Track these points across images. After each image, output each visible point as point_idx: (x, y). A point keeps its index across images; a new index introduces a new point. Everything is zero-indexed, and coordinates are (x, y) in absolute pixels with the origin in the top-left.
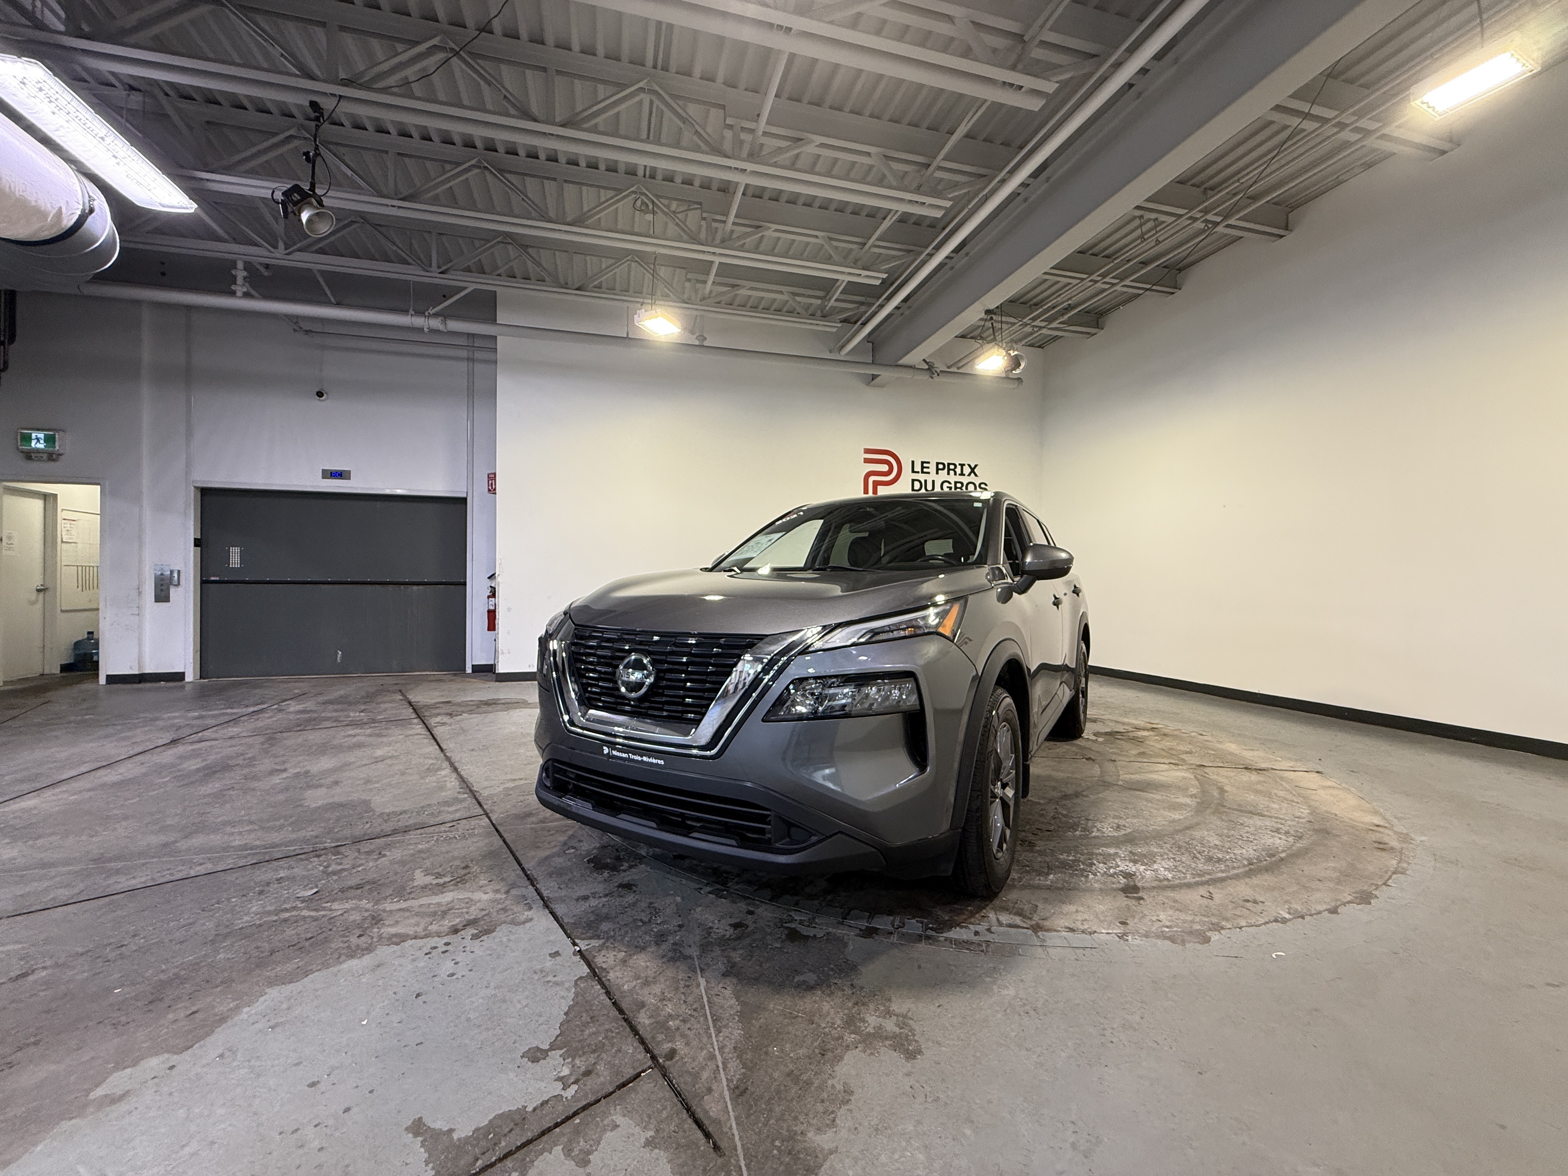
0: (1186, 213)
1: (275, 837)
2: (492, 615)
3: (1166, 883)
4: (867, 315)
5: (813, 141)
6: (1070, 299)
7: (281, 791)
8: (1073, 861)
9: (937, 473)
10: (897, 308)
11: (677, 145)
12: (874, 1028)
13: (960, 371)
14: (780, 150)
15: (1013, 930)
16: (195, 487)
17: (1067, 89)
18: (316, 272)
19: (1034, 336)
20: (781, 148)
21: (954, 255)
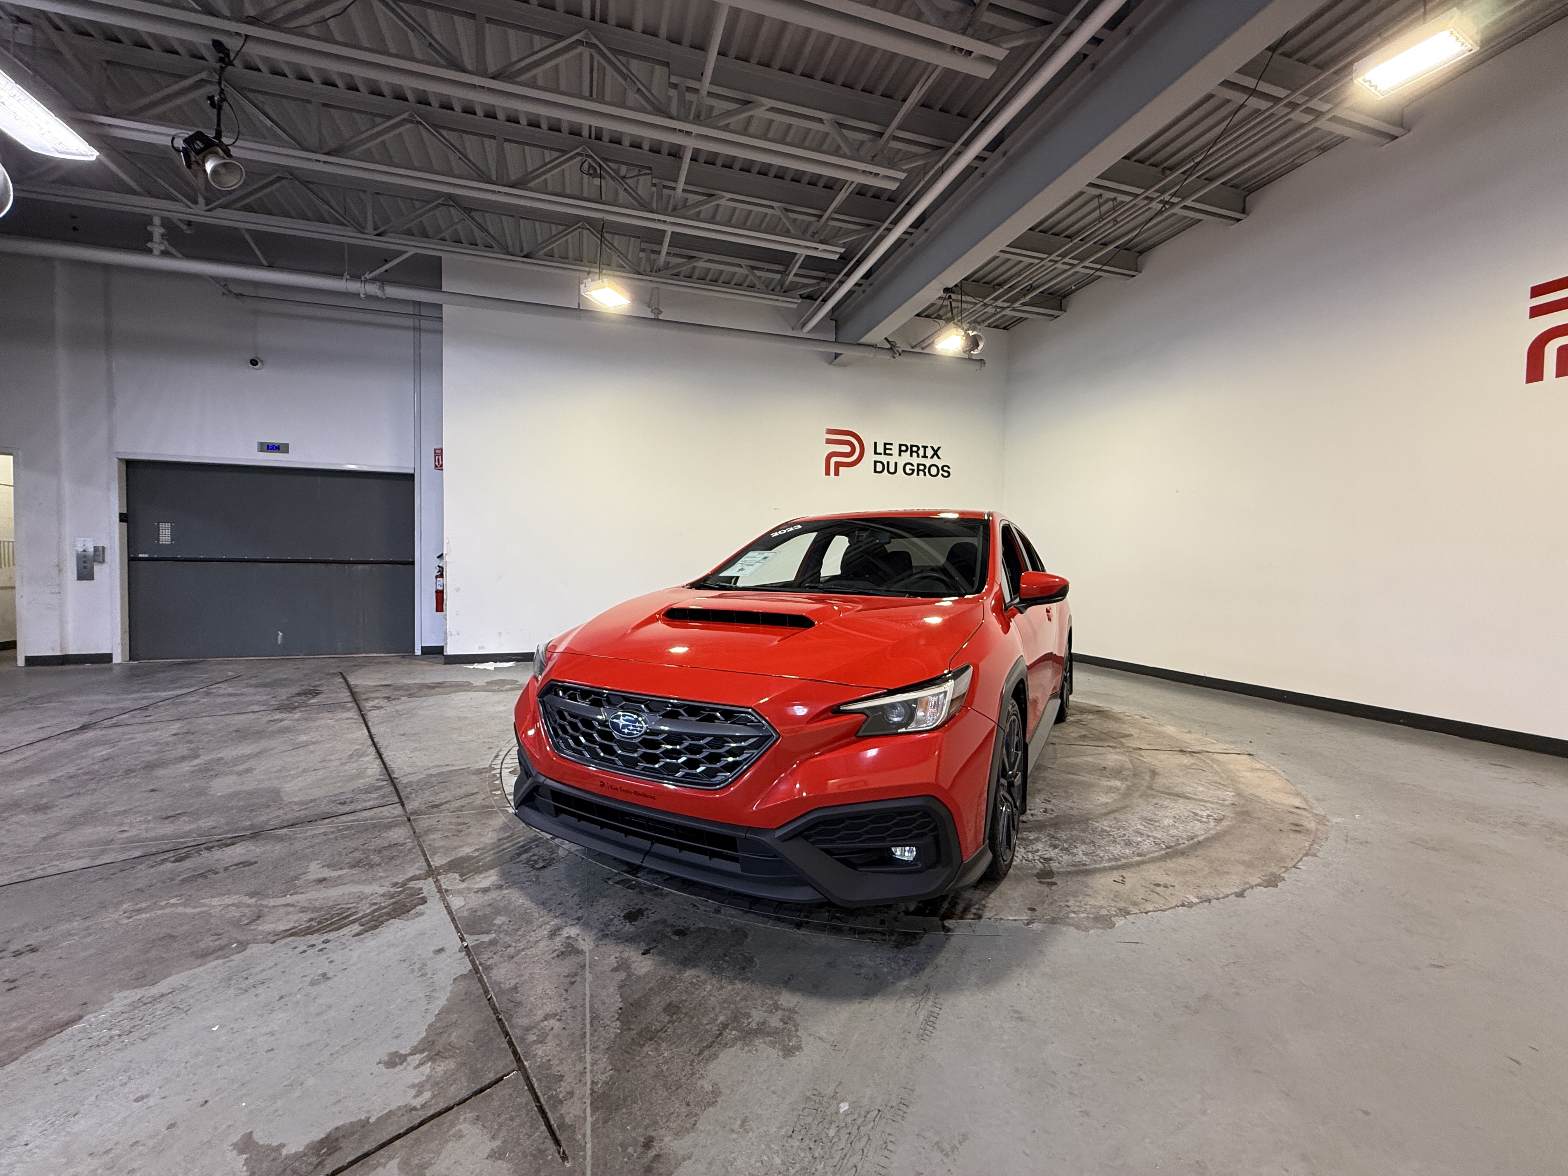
0: (1144, 193)
2: (440, 595)
3: (1082, 868)
4: (827, 291)
5: (764, 105)
6: (1032, 278)
7: (188, 779)
9: (900, 455)
10: (857, 285)
11: (623, 105)
12: (758, 1023)
13: (925, 351)
14: (728, 113)
15: (919, 919)
16: (120, 460)
18: (243, 232)
19: (997, 316)
20: (730, 111)
21: (911, 230)
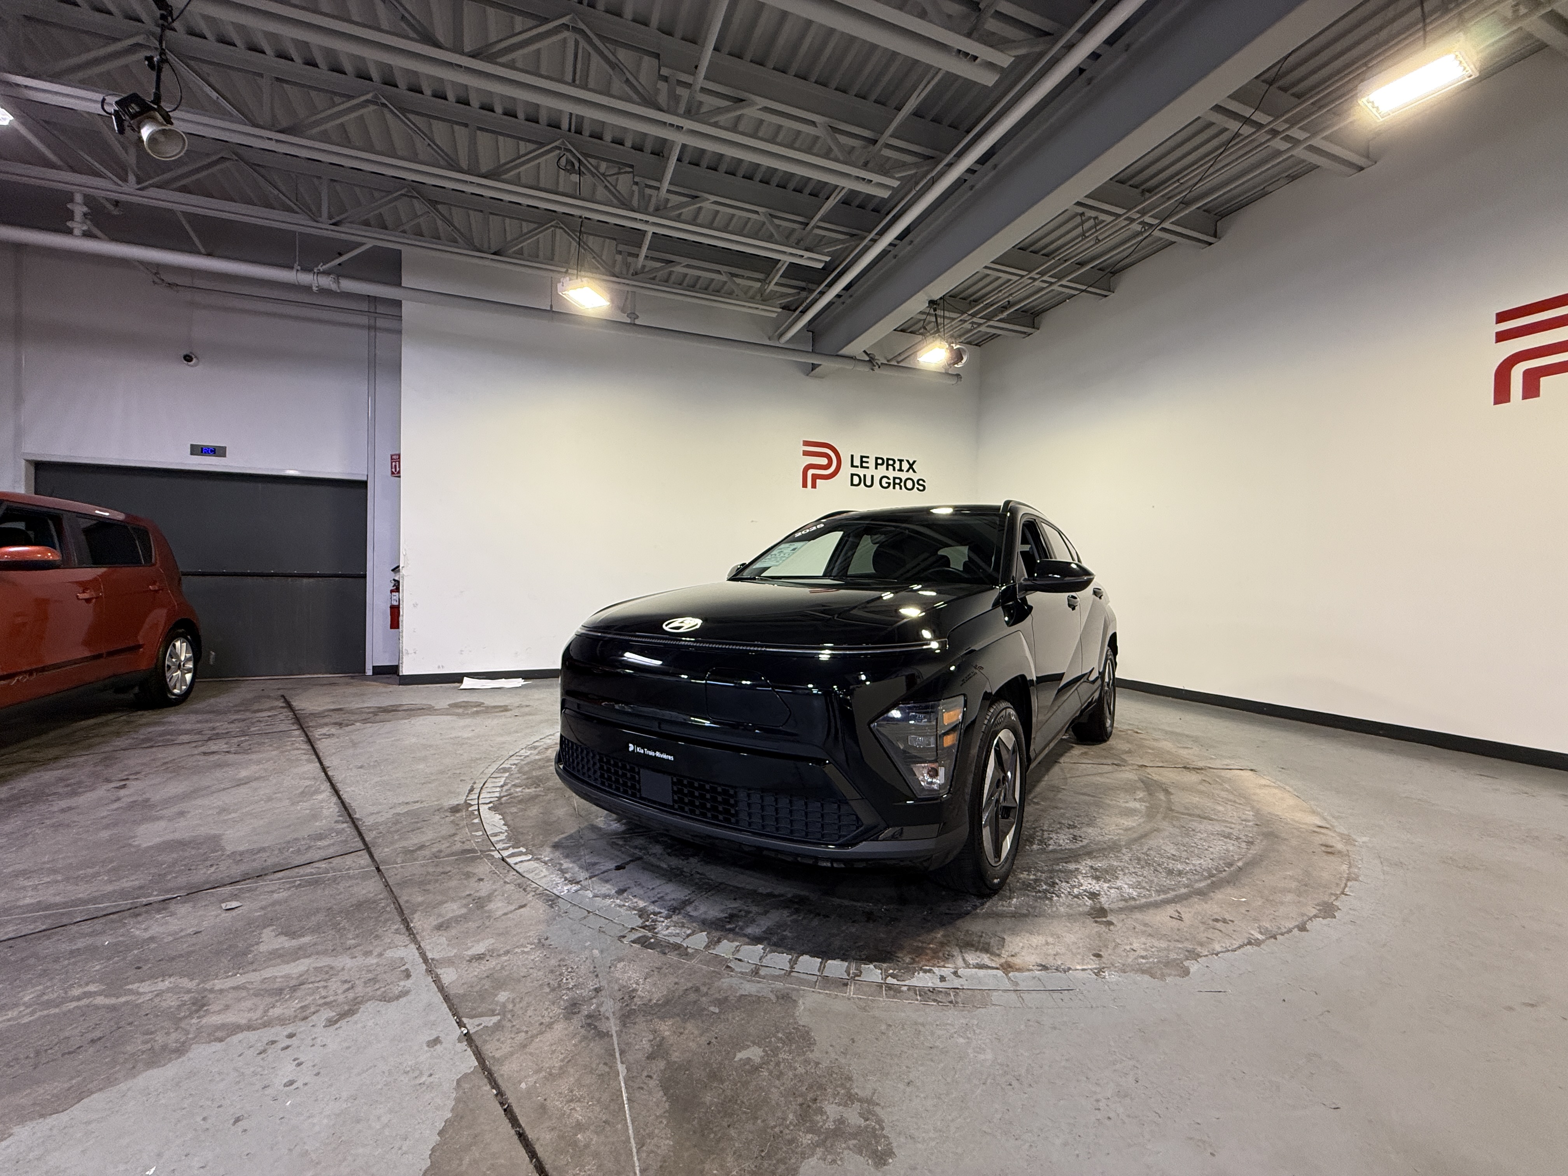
0: (1124, 214)
1: (82, 891)
2: (395, 612)
3: (1133, 903)
4: (808, 301)
5: (757, 104)
6: (1011, 295)
7: (107, 827)
8: (1036, 881)
9: (876, 468)
10: (838, 296)
11: (607, 93)
12: (834, 1121)
13: (900, 364)
14: (719, 111)
15: (982, 972)
16: (27, 461)
17: (1022, 66)
18: (179, 215)
19: (975, 331)
20: (719, 108)
21: (898, 242)
